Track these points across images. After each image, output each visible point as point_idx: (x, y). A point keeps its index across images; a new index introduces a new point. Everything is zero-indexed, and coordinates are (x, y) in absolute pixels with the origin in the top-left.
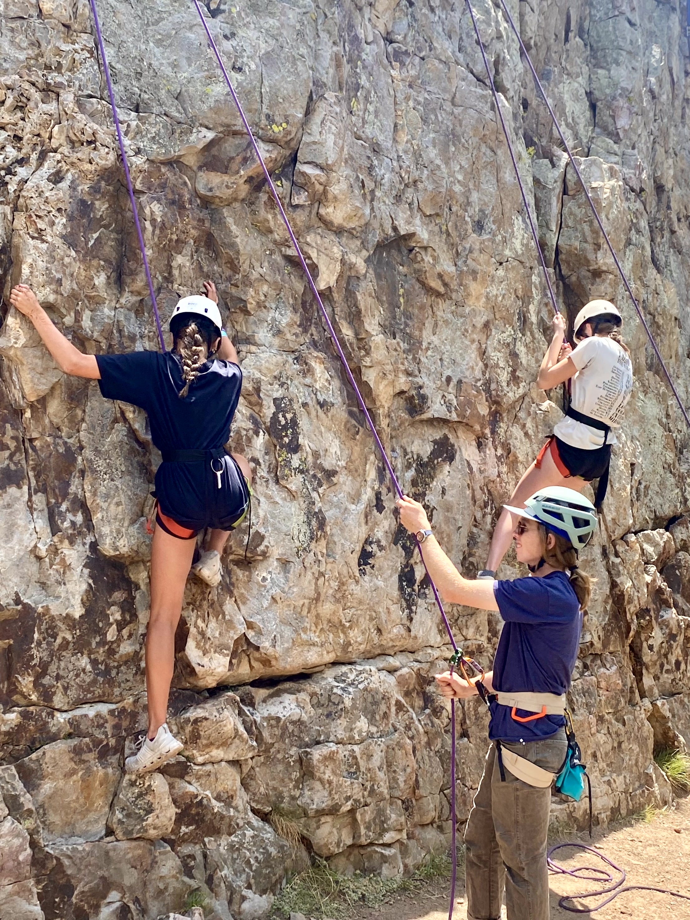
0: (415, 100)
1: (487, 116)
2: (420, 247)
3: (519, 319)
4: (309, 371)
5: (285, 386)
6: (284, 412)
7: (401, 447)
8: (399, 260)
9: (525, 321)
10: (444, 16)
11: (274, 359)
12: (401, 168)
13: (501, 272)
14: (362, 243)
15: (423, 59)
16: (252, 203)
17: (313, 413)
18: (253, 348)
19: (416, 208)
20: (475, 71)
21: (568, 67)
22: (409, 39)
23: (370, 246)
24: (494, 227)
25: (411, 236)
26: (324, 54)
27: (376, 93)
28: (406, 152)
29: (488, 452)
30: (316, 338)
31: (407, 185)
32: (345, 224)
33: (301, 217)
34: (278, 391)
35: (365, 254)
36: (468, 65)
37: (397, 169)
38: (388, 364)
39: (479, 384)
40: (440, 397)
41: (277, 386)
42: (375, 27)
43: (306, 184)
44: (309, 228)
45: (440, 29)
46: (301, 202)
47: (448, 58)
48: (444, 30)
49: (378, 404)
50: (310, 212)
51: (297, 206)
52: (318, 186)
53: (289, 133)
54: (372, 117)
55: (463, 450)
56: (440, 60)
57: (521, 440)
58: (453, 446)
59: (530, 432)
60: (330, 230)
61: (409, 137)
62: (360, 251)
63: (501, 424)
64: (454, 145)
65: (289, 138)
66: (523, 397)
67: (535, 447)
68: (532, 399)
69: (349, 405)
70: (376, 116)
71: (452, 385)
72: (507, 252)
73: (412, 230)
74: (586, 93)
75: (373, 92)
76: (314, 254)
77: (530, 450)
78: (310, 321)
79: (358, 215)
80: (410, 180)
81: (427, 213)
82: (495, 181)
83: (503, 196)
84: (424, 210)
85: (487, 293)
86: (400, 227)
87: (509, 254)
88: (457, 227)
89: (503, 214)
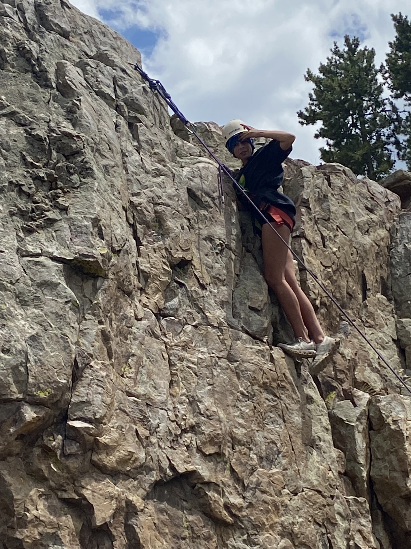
0: (188, 360)
1: (266, 366)
2: (202, 484)
8: (182, 496)
10: (216, 291)
12: (177, 416)
13: (296, 501)
14: (139, 482)
15: (196, 327)
16: (27, 457)
19: (195, 450)
20: (250, 331)
21: (369, 321)
22: (180, 313)
23: (147, 486)
24: (284, 462)
25: (192, 474)
26: (90, 332)
27: (148, 358)
28: (181, 403)
31: (184, 431)
32: (119, 468)
33: (73, 464)
35: (141, 492)
36: (242, 327)
37: (173, 418)
42: (145, 306)
43: (77, 436)
44: (83, 473)
45: (213, 301)
46: (73, 451)
47: (221, 323)
48: (216, 301)
50: (84, 459)
51: (70, 455)
52: (87, 437)
53: (55, 395)
54: (145, 378)
56: (213, 327)
60: (104, 473)
61: (184, 391)
62: (137, 489)
64: (233, 394)
70: (149, 377)
72: (301, 483)
73: (191, 468)
75: (145, 358)
76: (88, 495)
79: (133, 459)
80: (187, 426)
81: (207, 453)
82: (281, 421)
83: (292, 434)
84: (204, 451)
85: (282, 521)
86: (178, 466)
87: (304, 485)
88: (241, 463)
89: (293, 450)
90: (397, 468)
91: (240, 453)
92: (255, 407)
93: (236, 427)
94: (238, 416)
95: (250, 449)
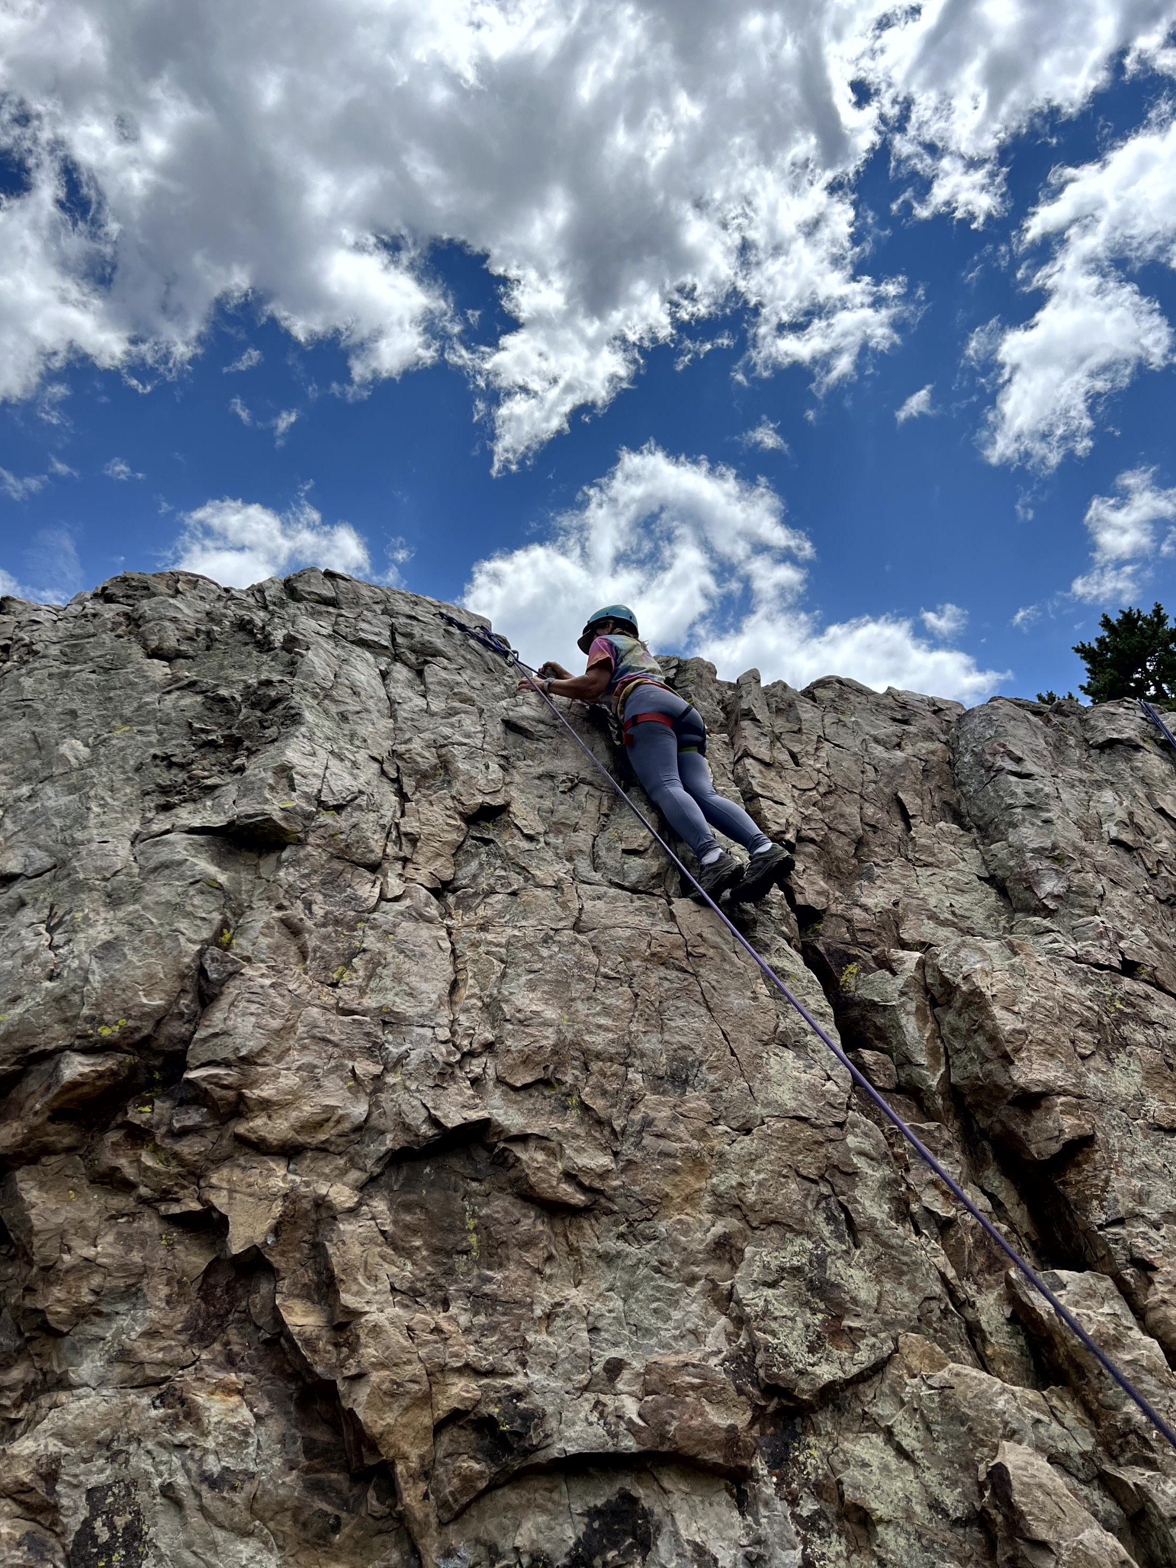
0: (490, 944)
1: (655, 928)
2: (506, 1140)
3: (831, 1219)
4: (187, 1416)
5: (122, 1458)
6: (110, 1513)
7: (478, 1541)
8: (468, 1171)
9: (849, 1221)
10: (558, 841)
11: (103, 1407)
13: (746, 1144)
14: (351, 1160)
16: (91, 1151)
17: (190, 1501)
18: (63, 1397)
19: (490, 1083)
20: (625, 884)
22: (481, 880)
23: (369, 1163)
24: (711, 1078)
25: (479, 1126)
27: (401, 952)
28: (466, 1010)
29: (763, 1511)
30: (236, 1348)
31: (471, 1054)
32: (301, 1139)
33: (189, 1148)
34: (102, 1471)
35: (355, 1175)
36: (610, 881)
38: (409, 1362)
39: (713, 1361)
40: (587, 1407)
41: (102, 1461)
42: (407, 880)
44: (218, 1162)
45: (549, 854)
46: (189, 1123)
47: (560, 880)
48: (555, 853)
49: (386, 1452)
50: (221, 1136)
51: (184, 1132)
52: (218, 1092)
53: (138, 1029)
54: (388, 983)
55: (680, 1518)
56: (545, 888)
57: (885, 1468)
58: (647, 1514)
59: (907, 1443)
60: (265, 1154)
61: (476, 990)
62: (343, 1172)
63: (812, 1440)
64: (583, 979)
65: (137, 1036)
66: (878, 1368)
67: (930, 1477)
68: (908, 1368)
69: (308, 1470)
70: (399, 980)
71: (626, 1374)
72: (758, 1110)
73: (477, 1115)
74: (980, 878)
75: (393, 953)
76: (219, 1200)
77: (915, 1488)
78: (222, 1317)
79: (334, 1118)
80: (475, 1045)
81: (518, 1084)
82: (703, 1011)
83: (728, 1028)
84: (511, 1081)
85: (713, 1185)
86: (446, 1116)
87: (764, 1112)
88: (604, 1093)
89: (733, 1054)
90: (990, 1054)
91: (604, 1075)
92: (637, 995)
93: (591, 1032)
94: (598, 1014)
95: (628, 1066)
